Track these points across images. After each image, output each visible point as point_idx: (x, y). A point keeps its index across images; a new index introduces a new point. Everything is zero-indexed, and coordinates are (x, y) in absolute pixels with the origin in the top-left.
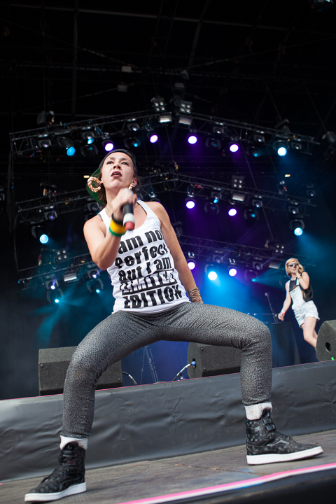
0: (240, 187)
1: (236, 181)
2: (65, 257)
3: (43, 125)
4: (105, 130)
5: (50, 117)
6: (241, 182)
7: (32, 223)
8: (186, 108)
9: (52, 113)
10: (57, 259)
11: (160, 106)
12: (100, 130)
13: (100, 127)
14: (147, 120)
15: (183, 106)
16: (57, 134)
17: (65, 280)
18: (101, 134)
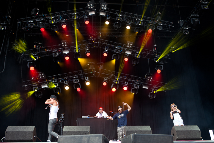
0: (131, 47)
1: (129, 44)
2: (43, 77)
3: (33, 15)
4: (63, 18)
5: (37, 11)
6: (131, 45)
7: (28, 61)
8: (104, 7)
9: (38, 9)
10: (39, 77)
11: (90, 6)
12: (61, 18)
13: (61, 16)
14: (85, 12)
15: (103, 6)
16: (37, 20)
17: (42, 87)
18: (62, 20)
